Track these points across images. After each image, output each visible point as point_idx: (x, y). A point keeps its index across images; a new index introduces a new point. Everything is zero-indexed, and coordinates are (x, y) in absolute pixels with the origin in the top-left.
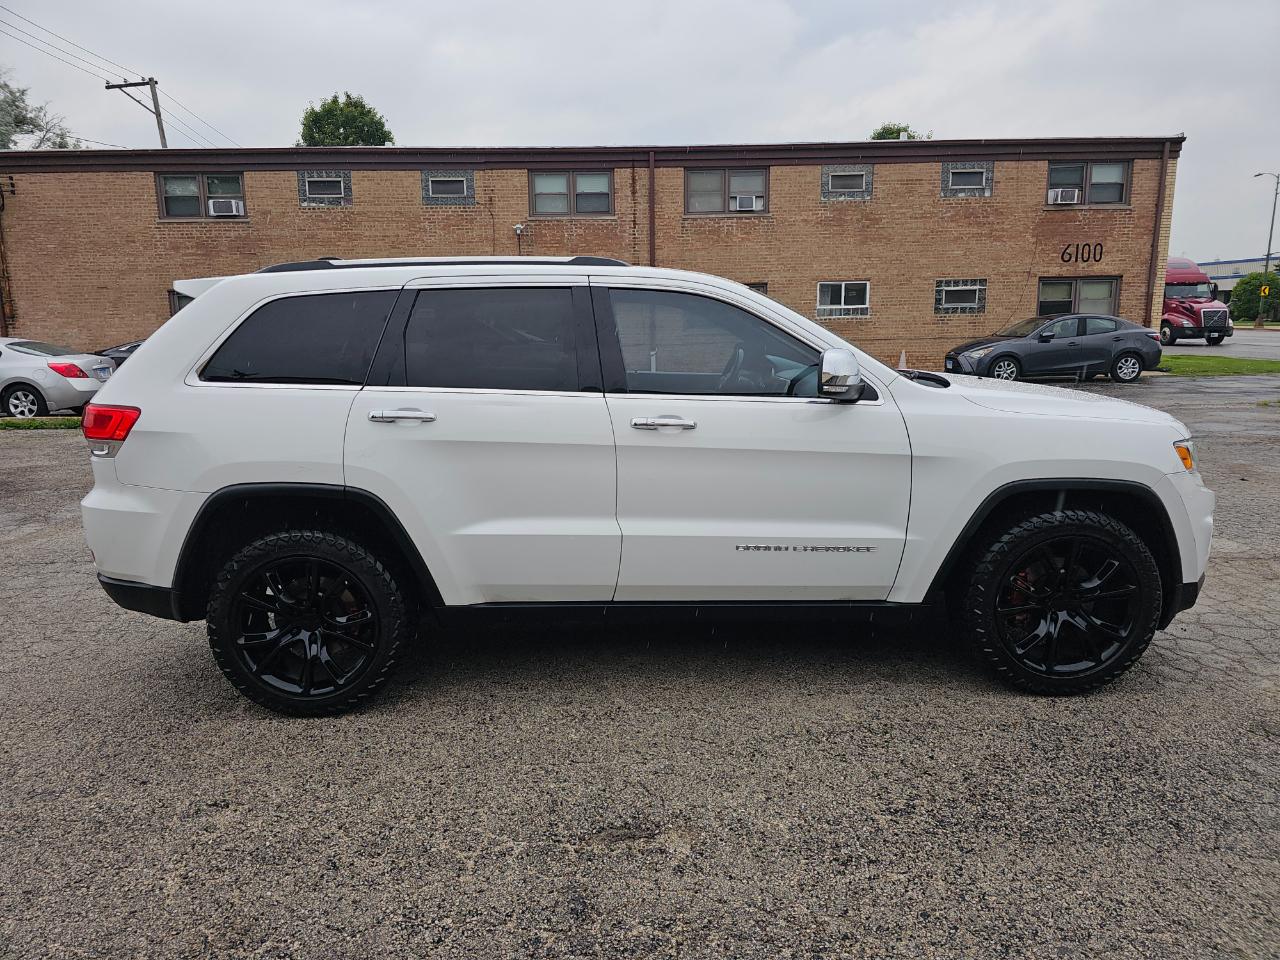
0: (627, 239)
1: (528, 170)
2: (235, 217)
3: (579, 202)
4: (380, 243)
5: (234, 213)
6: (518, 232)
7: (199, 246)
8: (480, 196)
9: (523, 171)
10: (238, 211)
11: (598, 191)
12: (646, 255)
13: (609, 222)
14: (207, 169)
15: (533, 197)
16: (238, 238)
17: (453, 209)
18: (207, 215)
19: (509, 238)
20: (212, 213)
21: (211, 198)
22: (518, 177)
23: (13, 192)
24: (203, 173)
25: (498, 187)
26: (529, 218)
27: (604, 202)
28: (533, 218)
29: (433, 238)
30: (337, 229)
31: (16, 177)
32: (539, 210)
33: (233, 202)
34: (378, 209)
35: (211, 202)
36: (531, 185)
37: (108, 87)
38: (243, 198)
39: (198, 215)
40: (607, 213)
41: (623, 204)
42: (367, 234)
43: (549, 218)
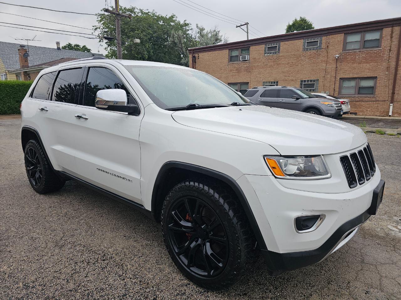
0: (386, 56)
1: (345, 34)
2: (246, 60)
3: (365, 44)
4: (286, 65)
5: (246, 59)
6: (337, 58)
7: (236, 70)
8: (324, 46)
9: (342, 34)
10: (248, 59)
11: (375, 38)
12: (394, 63)
13: (378, 51)
14: (241, 47)
15: (345, 43)
16: (247, 67)
17: (313, 52)
18: (240, 61)
19: (333, 60)
20: (241, 60)
21: (241, 55)
22: (340, 37)
23: (198, 58)
24: (240, 48)
25: (331, 41)
26: (342, 52)
27: (377, 43)
28: (343, 52)
29: (304, 62)
30: (274, 62)
31: (199, 54)
32: (347, 49)
33: (246, 56)
34: (288, 54)
35: (241, 56)
36: (345, 39)
37: (237, 27)
38: (249, 55)
39: (238, 61)
40: (378, 47)
41: (385, 43)
42: (283, 63)
43: (350, 51)
